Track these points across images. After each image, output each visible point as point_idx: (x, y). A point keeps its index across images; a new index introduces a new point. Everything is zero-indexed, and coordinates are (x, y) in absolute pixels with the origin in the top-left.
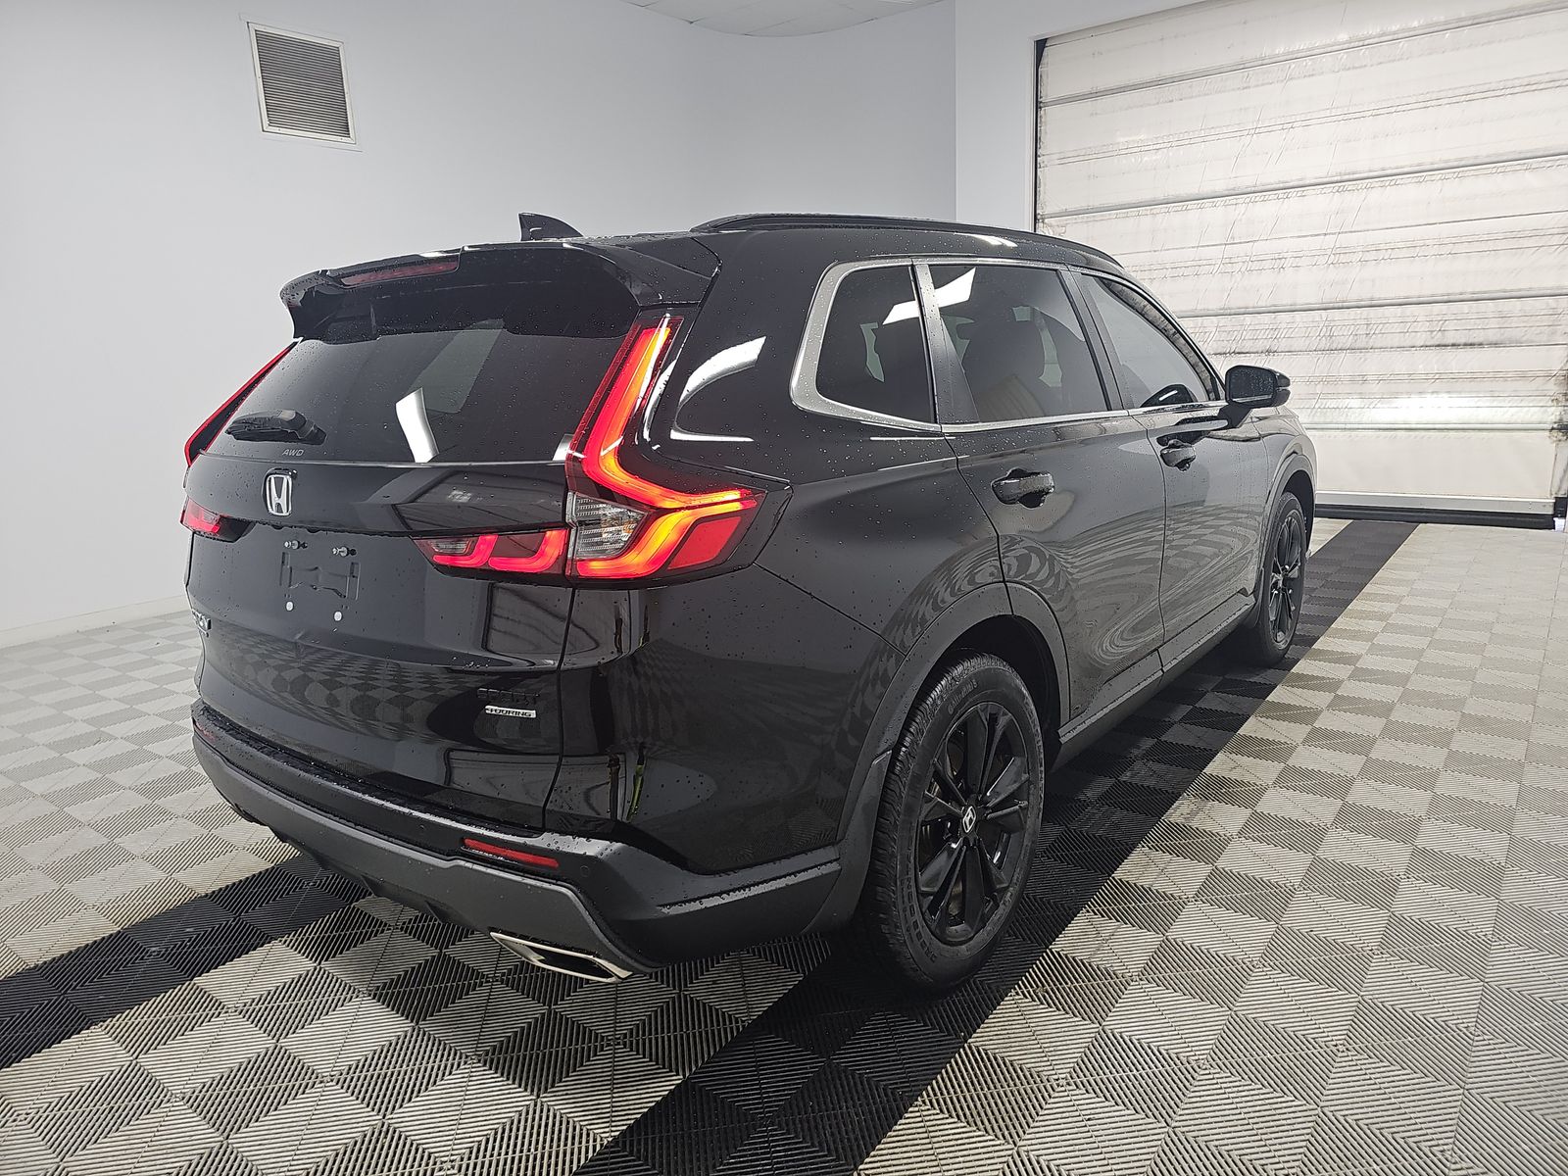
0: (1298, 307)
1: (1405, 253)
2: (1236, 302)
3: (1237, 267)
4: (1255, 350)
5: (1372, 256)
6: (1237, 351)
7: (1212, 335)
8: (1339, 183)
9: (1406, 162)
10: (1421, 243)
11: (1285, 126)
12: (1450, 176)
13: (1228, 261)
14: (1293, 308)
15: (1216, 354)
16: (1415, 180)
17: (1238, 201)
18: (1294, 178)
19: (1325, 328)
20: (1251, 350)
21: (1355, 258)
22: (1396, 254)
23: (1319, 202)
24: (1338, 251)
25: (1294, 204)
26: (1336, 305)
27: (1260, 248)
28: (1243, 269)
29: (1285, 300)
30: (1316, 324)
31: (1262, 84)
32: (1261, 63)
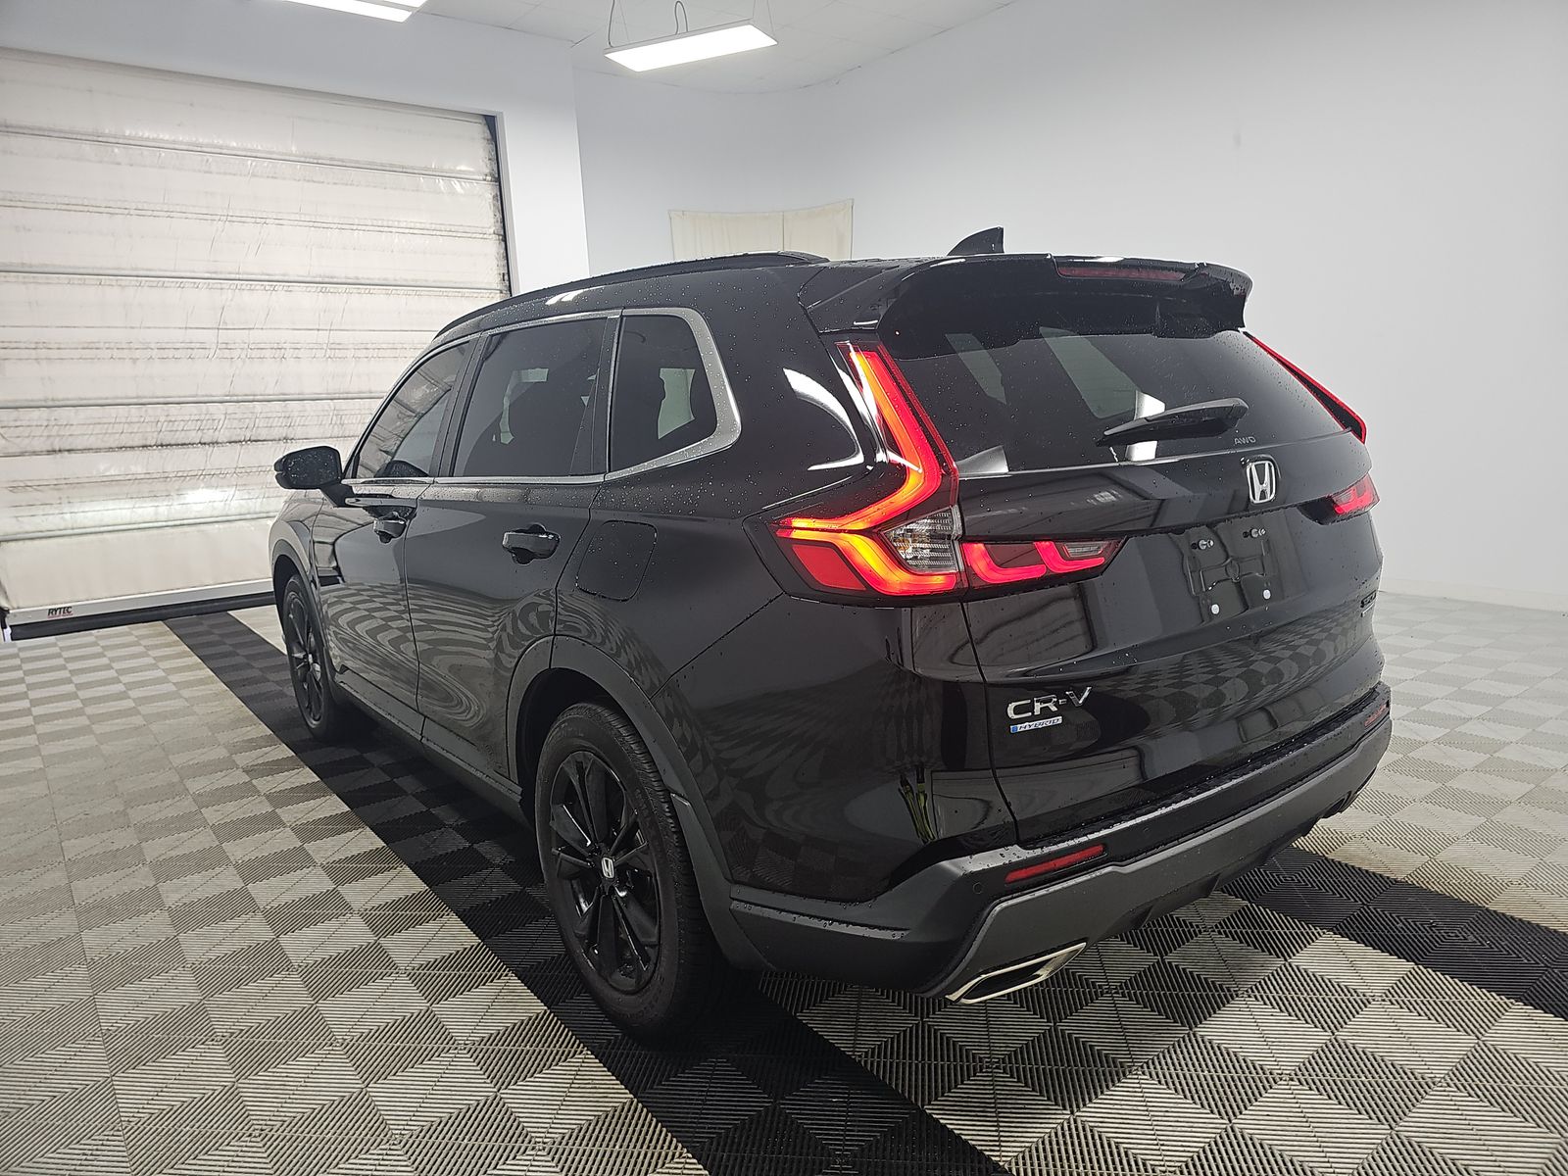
0: (307, 397)
1: (389, 353)
2: (242, 388)
3: (235, 354)
4: (272, 438)
5: (363, 353)
6: (252, 438)
7: (221, 422)
8: (323, 283)
9: (376, 275)
10: (400, 346)
11: (258, 220)
12: (410, 292)
13: (224, 346)
14: (301, 397)
15: (230, 443)
16: (384, 292)
17: (223, 286)
18: (277, 272)
19: (335, 418)
20: (268, 438)
21: (350, 354)
22: (382, 353)
23: (306, 299)
24: (333, 346)
25: (280, 297)
26: (341, 396)
27: (256, 336)
28: (243, 356)
29: (292, 389)
30: (326, 413)
31: (225, 174)
32: (220, 152)
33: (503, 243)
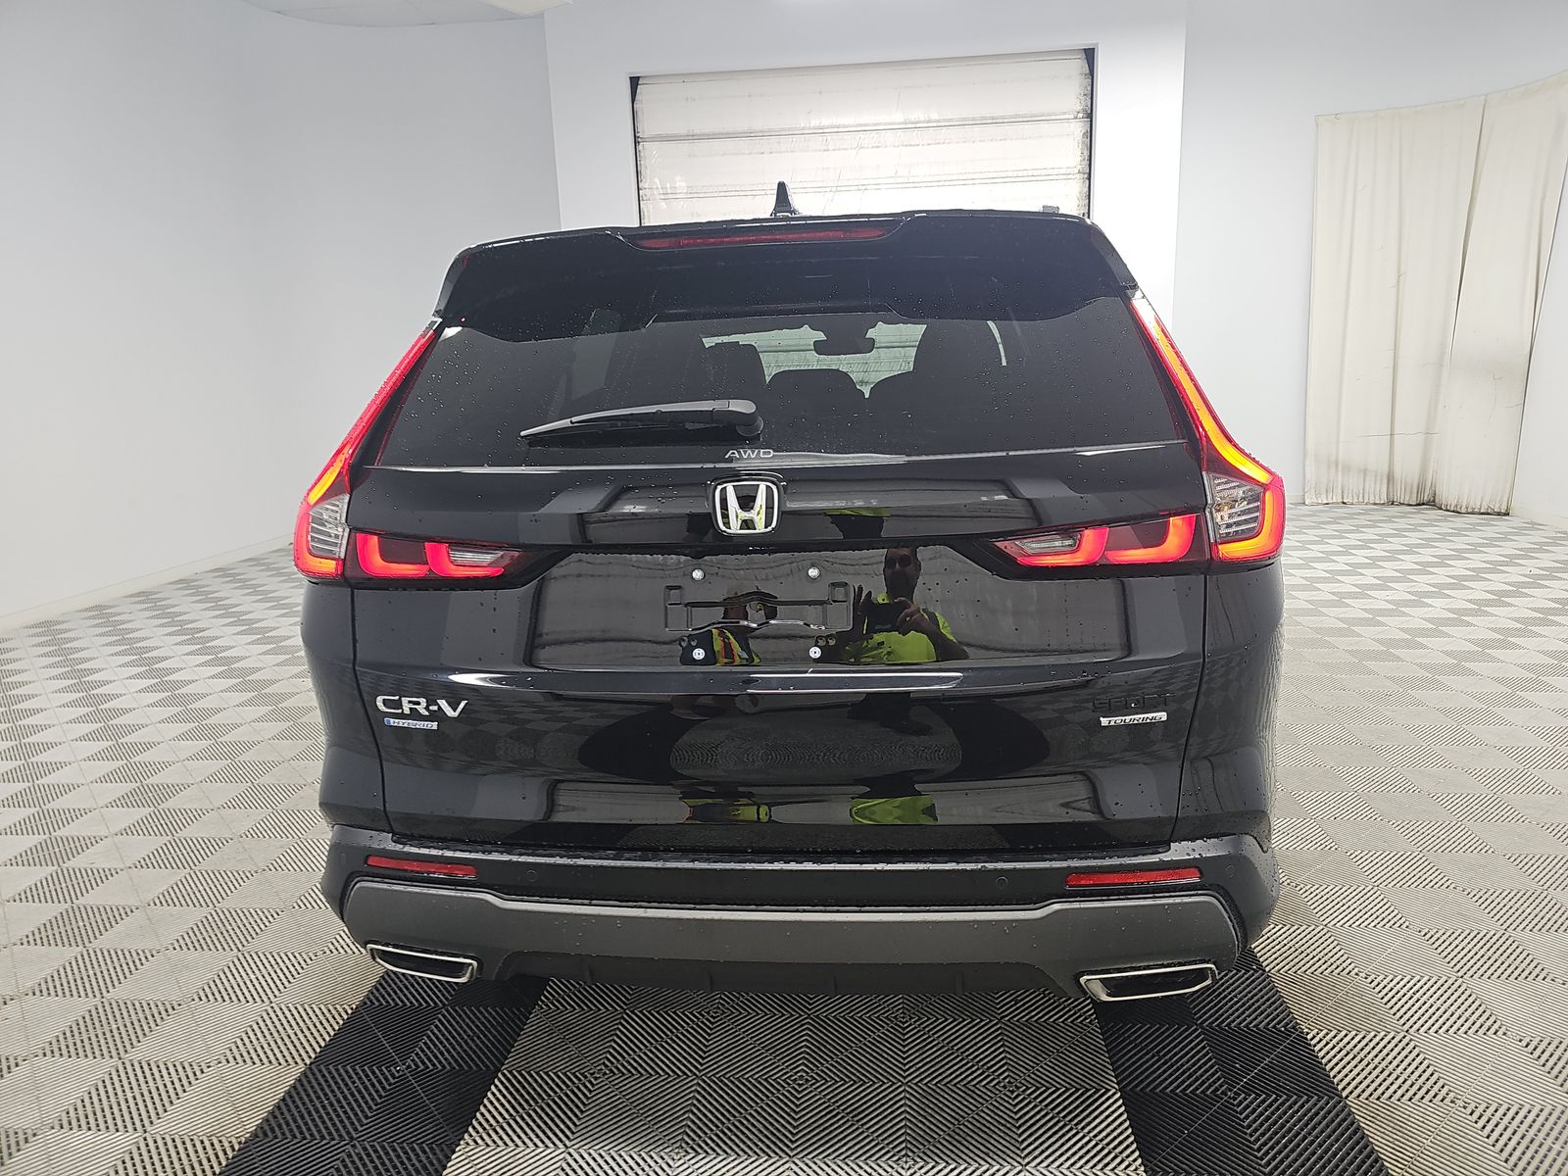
31: (839, 149)
32: (837, 130)
33: (1087, 181)
